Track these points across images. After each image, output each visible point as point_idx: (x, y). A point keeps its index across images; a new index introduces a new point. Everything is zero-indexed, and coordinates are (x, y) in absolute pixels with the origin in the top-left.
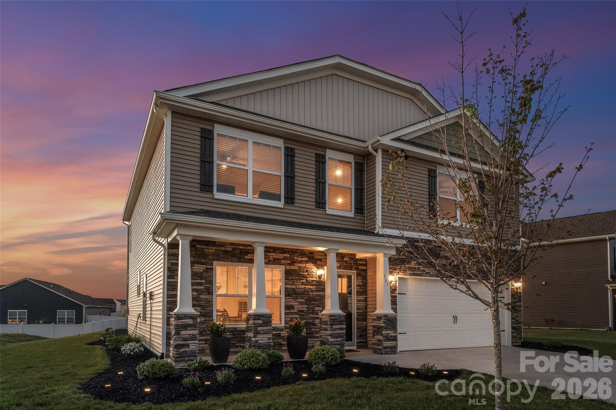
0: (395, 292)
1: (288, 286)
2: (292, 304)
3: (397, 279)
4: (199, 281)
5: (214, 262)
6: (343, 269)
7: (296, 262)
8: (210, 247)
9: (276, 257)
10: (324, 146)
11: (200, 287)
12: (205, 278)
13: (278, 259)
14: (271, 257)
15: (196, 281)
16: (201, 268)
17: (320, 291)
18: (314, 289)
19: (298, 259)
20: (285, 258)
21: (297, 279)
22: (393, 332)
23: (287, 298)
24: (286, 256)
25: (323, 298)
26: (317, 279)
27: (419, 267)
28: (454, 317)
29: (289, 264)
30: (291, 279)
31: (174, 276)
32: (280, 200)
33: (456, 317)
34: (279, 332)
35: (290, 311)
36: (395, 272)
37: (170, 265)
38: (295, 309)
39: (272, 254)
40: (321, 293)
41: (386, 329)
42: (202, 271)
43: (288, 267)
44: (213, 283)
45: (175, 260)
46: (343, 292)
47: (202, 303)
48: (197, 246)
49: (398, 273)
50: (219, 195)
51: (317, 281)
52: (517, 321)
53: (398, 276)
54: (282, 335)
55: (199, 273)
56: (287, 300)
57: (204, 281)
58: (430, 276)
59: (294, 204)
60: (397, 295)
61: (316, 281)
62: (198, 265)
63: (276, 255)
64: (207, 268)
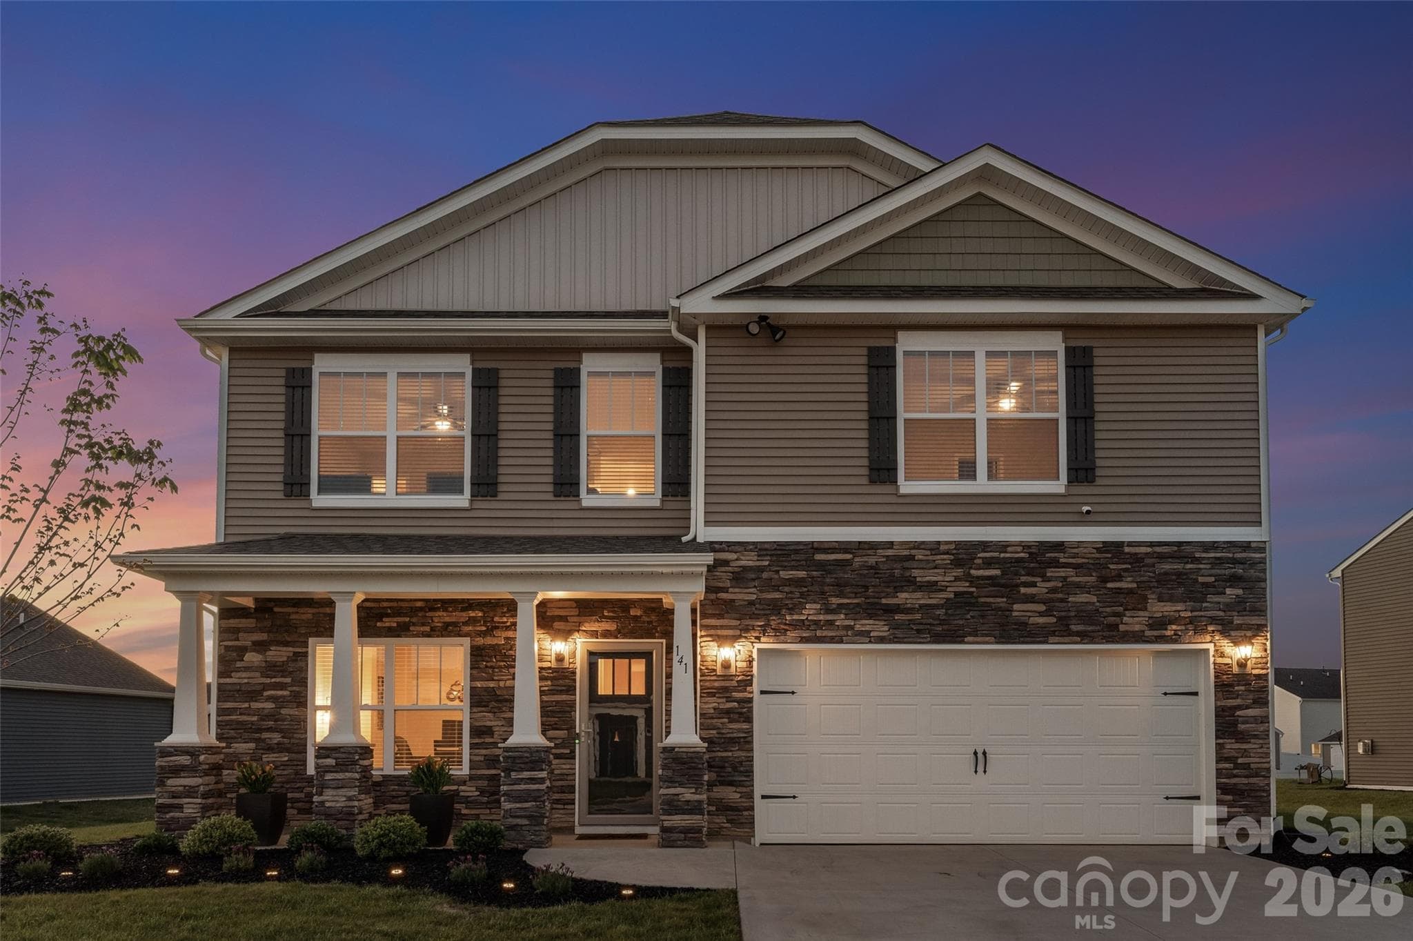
0: (748, 688)
1: (479, 684)
2: (488, 724)
3: (755, 656)
4: (278, 680)
5: (311, 640)
6: (625, 636)
7: (497, 628)
8: (302, 610)
9: (447, 620)
10: (576, 349)
11: (280, 693)
12: (291, 673)
13: (455, 624)
14: (436, 620)
15: (273, 680)
16: (284, 654)
17: (561, 692)
18: (546, 688)
19: (505, 619)
20: (472, 621)
21: (500, 667)
22: (693, 790)
23: (475, 710)
24: (474, 615)
25: (568, 709)
26: (554, 665)
27: (830, 617)
28: (976, 753)
29: (481, 634)
30: (487, 667)
31: (232, 672)
32: (461, 492)
33: (984, 753)
34: (455, 788)
35: (483, 740)
36: (746, 637)
37: (223, 651)
38: (495, 736)
39: (441, 614)
40: (564, 697)
41: (671, 782)
42: (285, 659)
43: (480, 641)
44: (307, 683)
45: (232, 640)
46: (632, 693)
47: (285, 725)
48: (276, 609)
49: (757, 638)
50: (319, 500)
51: (555, 670)
52: (1247, 766)
53: (757, 646)
54: (462, 794)
55: (278, 664)
56: (475, 716)
57: (288, 680)
58: (870, 642)
59: (496, 496)
60: (756, 696)
61: (550, 668)
62: (279, 648)
63: (450, 616)
64: (295, 653)
